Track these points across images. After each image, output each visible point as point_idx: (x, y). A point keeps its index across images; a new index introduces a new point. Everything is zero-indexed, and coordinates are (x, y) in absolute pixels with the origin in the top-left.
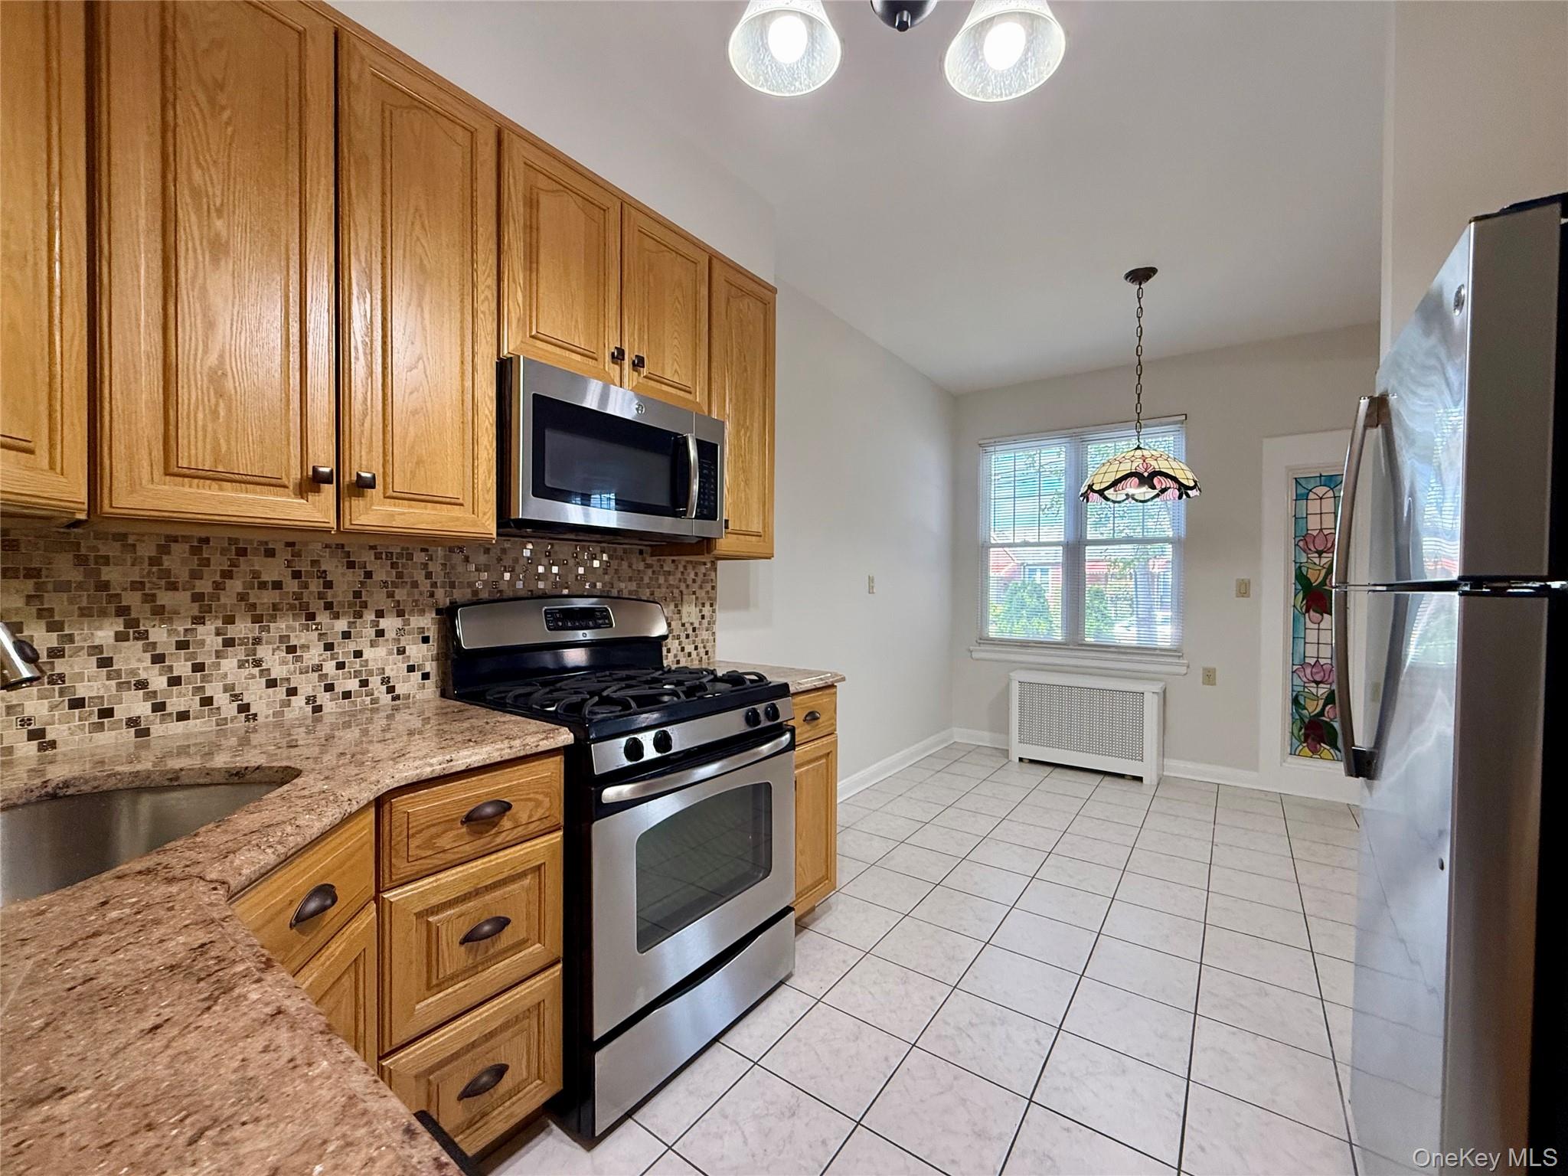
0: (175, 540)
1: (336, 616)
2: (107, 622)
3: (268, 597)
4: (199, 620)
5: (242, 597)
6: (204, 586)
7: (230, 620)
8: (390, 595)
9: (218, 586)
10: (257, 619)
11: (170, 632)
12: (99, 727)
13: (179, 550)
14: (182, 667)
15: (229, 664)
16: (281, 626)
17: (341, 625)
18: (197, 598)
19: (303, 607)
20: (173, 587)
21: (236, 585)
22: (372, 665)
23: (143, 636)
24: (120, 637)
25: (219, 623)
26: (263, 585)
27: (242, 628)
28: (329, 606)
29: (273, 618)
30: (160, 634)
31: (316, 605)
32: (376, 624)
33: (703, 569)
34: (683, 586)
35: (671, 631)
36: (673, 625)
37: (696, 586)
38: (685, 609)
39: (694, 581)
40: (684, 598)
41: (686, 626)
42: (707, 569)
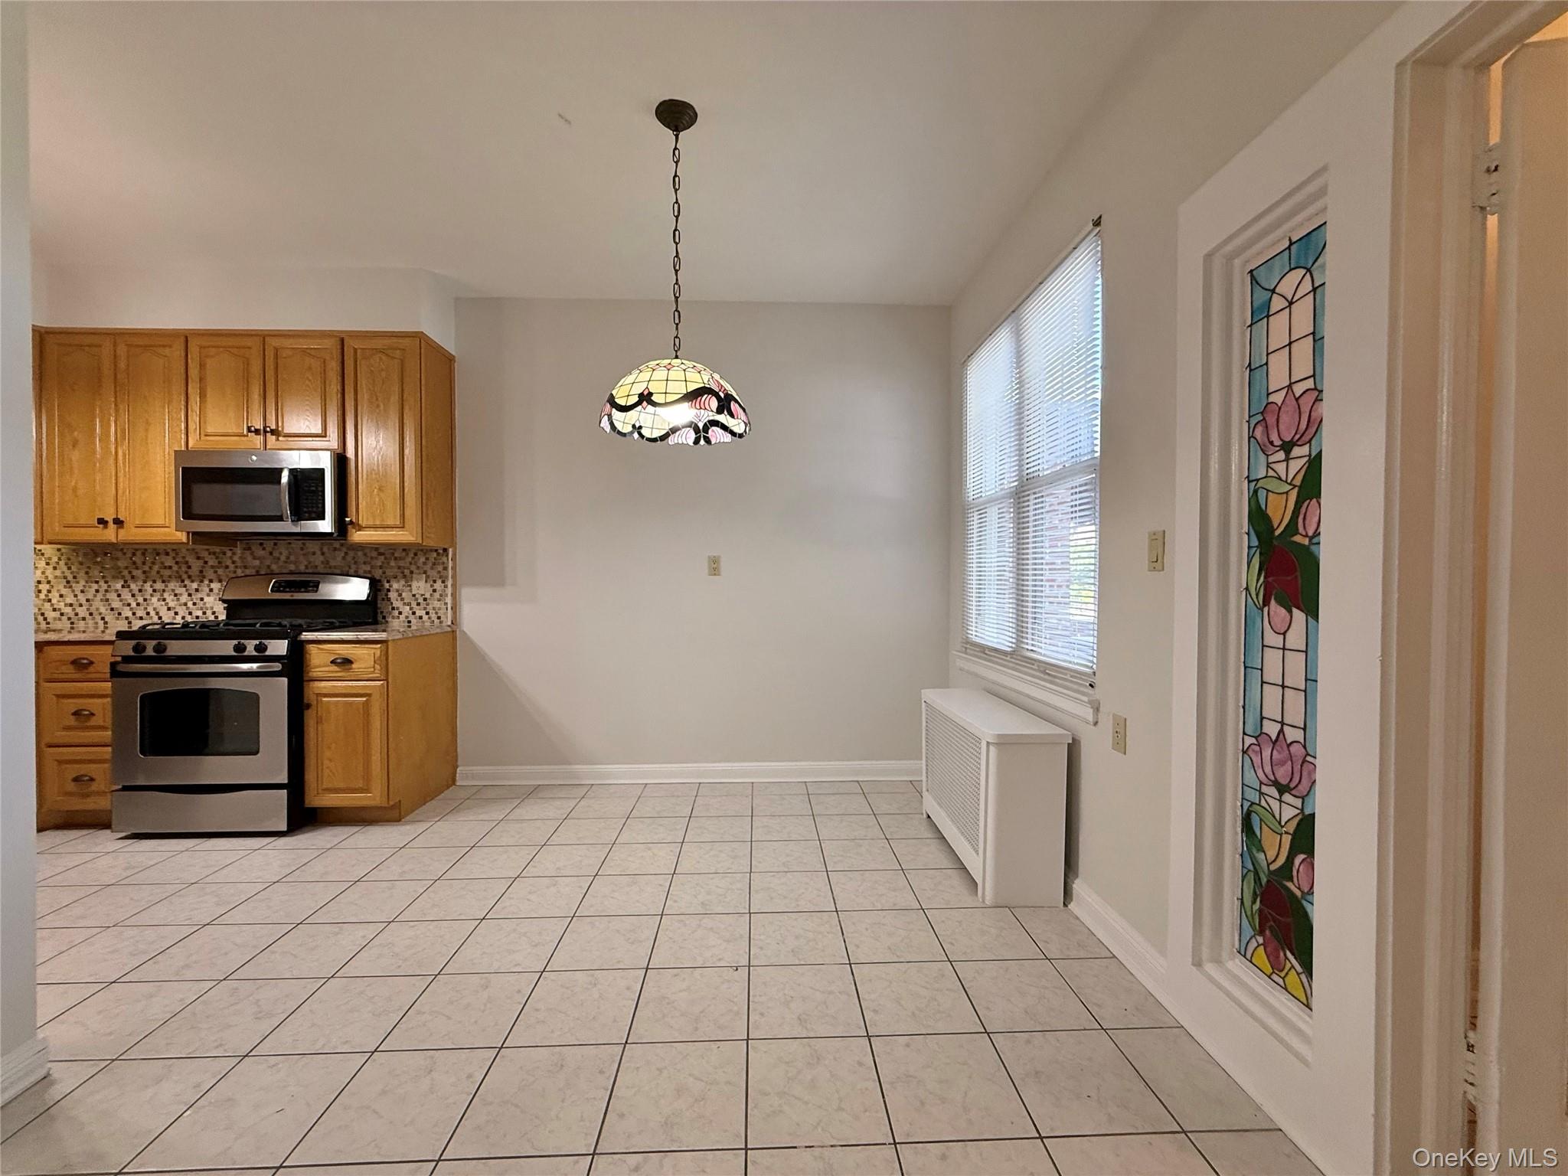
0: (137, 550)
1: (193, 581)
2: (120, 580)
3: (167, 572)
4: (145, 582)
5: (158, 572)
6: (146, 568)
7: (154, 582)
8: (216, 572)
9: (150, 568)
10: (163, 582)
11: (137, 585)
12: (118, 619)
13: (139, 553)
14: (140, 600)
15: (154, 600)
16: (172, 585)
17: (195, 585)
18: (144, 572)
19: (180, 577)
20: (137, 568)
21: (156, 568)
22: (208, 605)
23: (129, 586)
24: (123, 586)
25: (151, 583)
26: (165, 568)
27: (159, 586)
28: (189, 577)
29: (169, 582)
30: (133, 586)
31: (185, 576)
32: (209, 586)
33: (435, 554)
34: (413, 568)
35: (402, 599)
36: (404, 595)
37: (427, 567)
38: (415, 584)
39: (424, 563)
40: (414, 575)
41: (417, 596)
42: (438, 554)
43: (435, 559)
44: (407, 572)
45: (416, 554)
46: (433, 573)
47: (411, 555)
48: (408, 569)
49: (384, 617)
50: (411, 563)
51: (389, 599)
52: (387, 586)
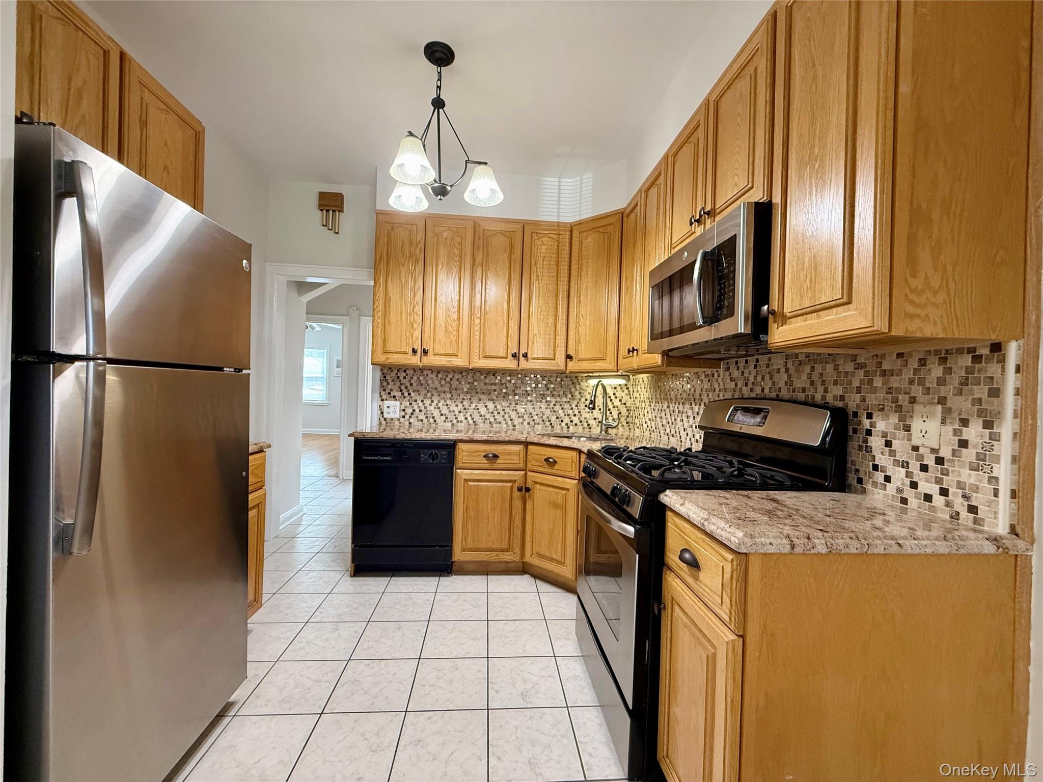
2: (666, 402)
4: (675, 403)
11: (672, 406)
12: (665, 434)
14: (673, 419)
15: (679, 420)
23: (669, 407)
25: (678, 405)
27: (681, 407)
29: (685, 404)
33: (967, 360)
34: (917, 391)
35: (892, 453)
36: (896, 444)
37: (947, 390)
38: (917, 425)
39: (941, 382)
40: (917, 407)
41: (921, 450)
42: (977, 359)
43: (969, 370)
44: (903, 399)
45: (923, 362)
46: (961, 404)
47: (914, 364)
48: (906, 393)
49: (860, 481)
50: (911, 382)
51: (869, 450)
52: (866, 423)
